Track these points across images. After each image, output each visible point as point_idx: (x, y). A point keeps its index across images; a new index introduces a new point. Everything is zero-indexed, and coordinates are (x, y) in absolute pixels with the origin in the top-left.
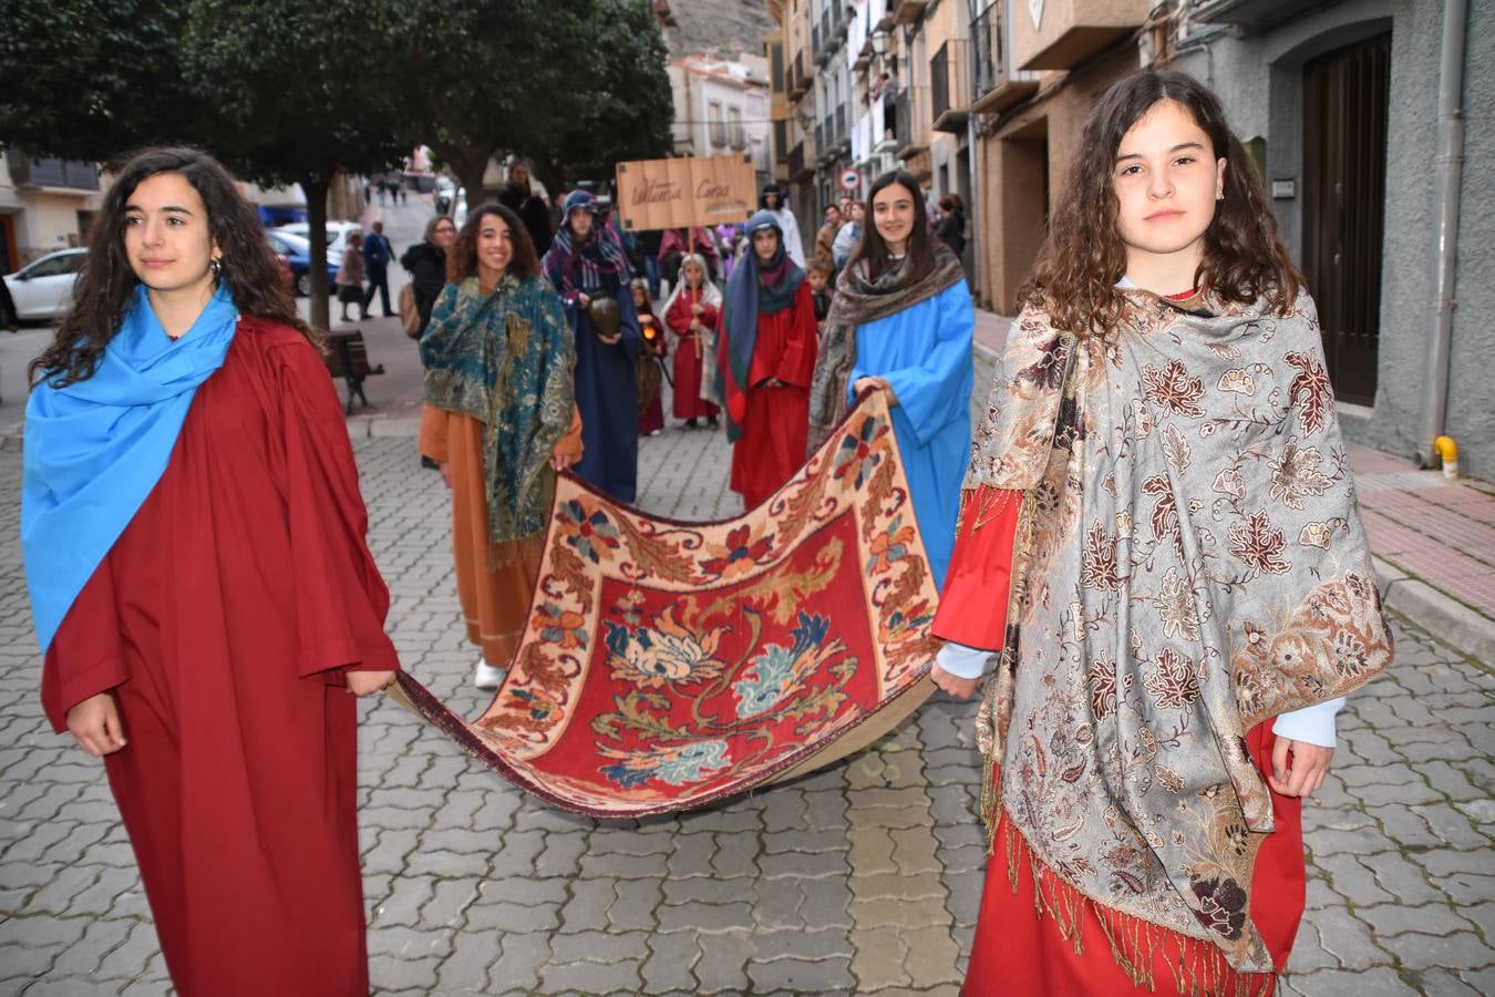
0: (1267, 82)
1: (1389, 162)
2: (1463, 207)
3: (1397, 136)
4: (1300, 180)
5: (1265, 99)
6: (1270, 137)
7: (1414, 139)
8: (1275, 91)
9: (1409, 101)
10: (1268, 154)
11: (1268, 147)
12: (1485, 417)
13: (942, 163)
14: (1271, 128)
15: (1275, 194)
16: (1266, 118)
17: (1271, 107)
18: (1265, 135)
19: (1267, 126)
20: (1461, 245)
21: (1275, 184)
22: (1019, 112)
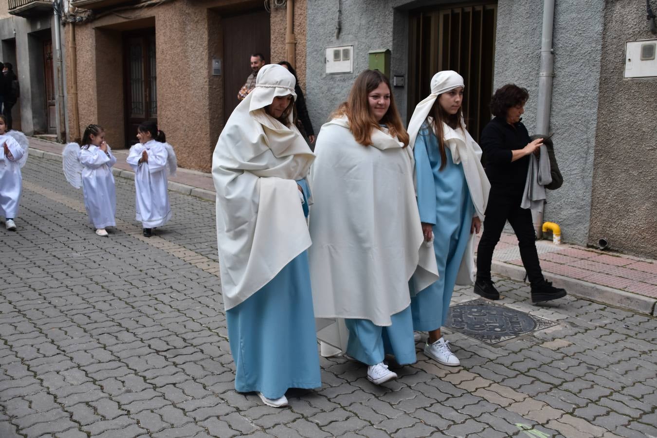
0: (391, 19)
1: (495, 72)
2: (554, 100)
3: (502, 59)
4: (406, 76)
5: (390, 28)
6: (393, 51)
7: (516, 62)
8: (396, 24)
9: (512, 41)
10: (392, 60)
11: (392, 56)
12: (574, 211)
13: (7, 37)
14: (394, 44)
15: (395, 85)
16: (391, 39)
17: (394, 33)
18: (390, 49)
19: (391, 44)
20: (553, 120)
21: (395, 77)
22: (120, 12)
